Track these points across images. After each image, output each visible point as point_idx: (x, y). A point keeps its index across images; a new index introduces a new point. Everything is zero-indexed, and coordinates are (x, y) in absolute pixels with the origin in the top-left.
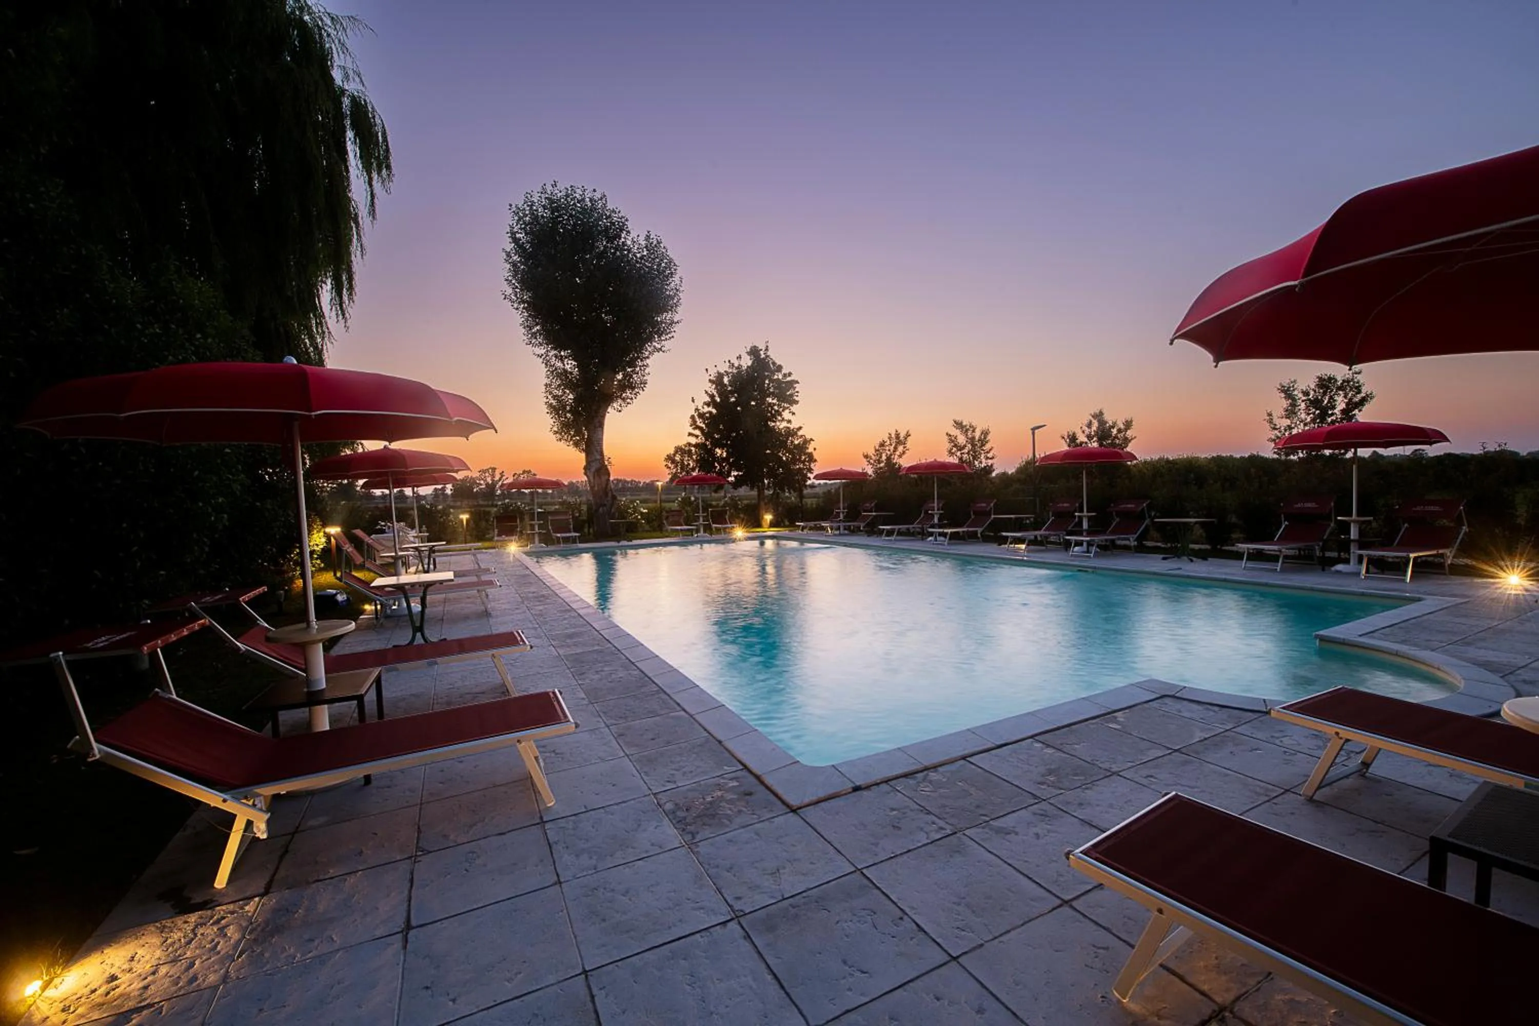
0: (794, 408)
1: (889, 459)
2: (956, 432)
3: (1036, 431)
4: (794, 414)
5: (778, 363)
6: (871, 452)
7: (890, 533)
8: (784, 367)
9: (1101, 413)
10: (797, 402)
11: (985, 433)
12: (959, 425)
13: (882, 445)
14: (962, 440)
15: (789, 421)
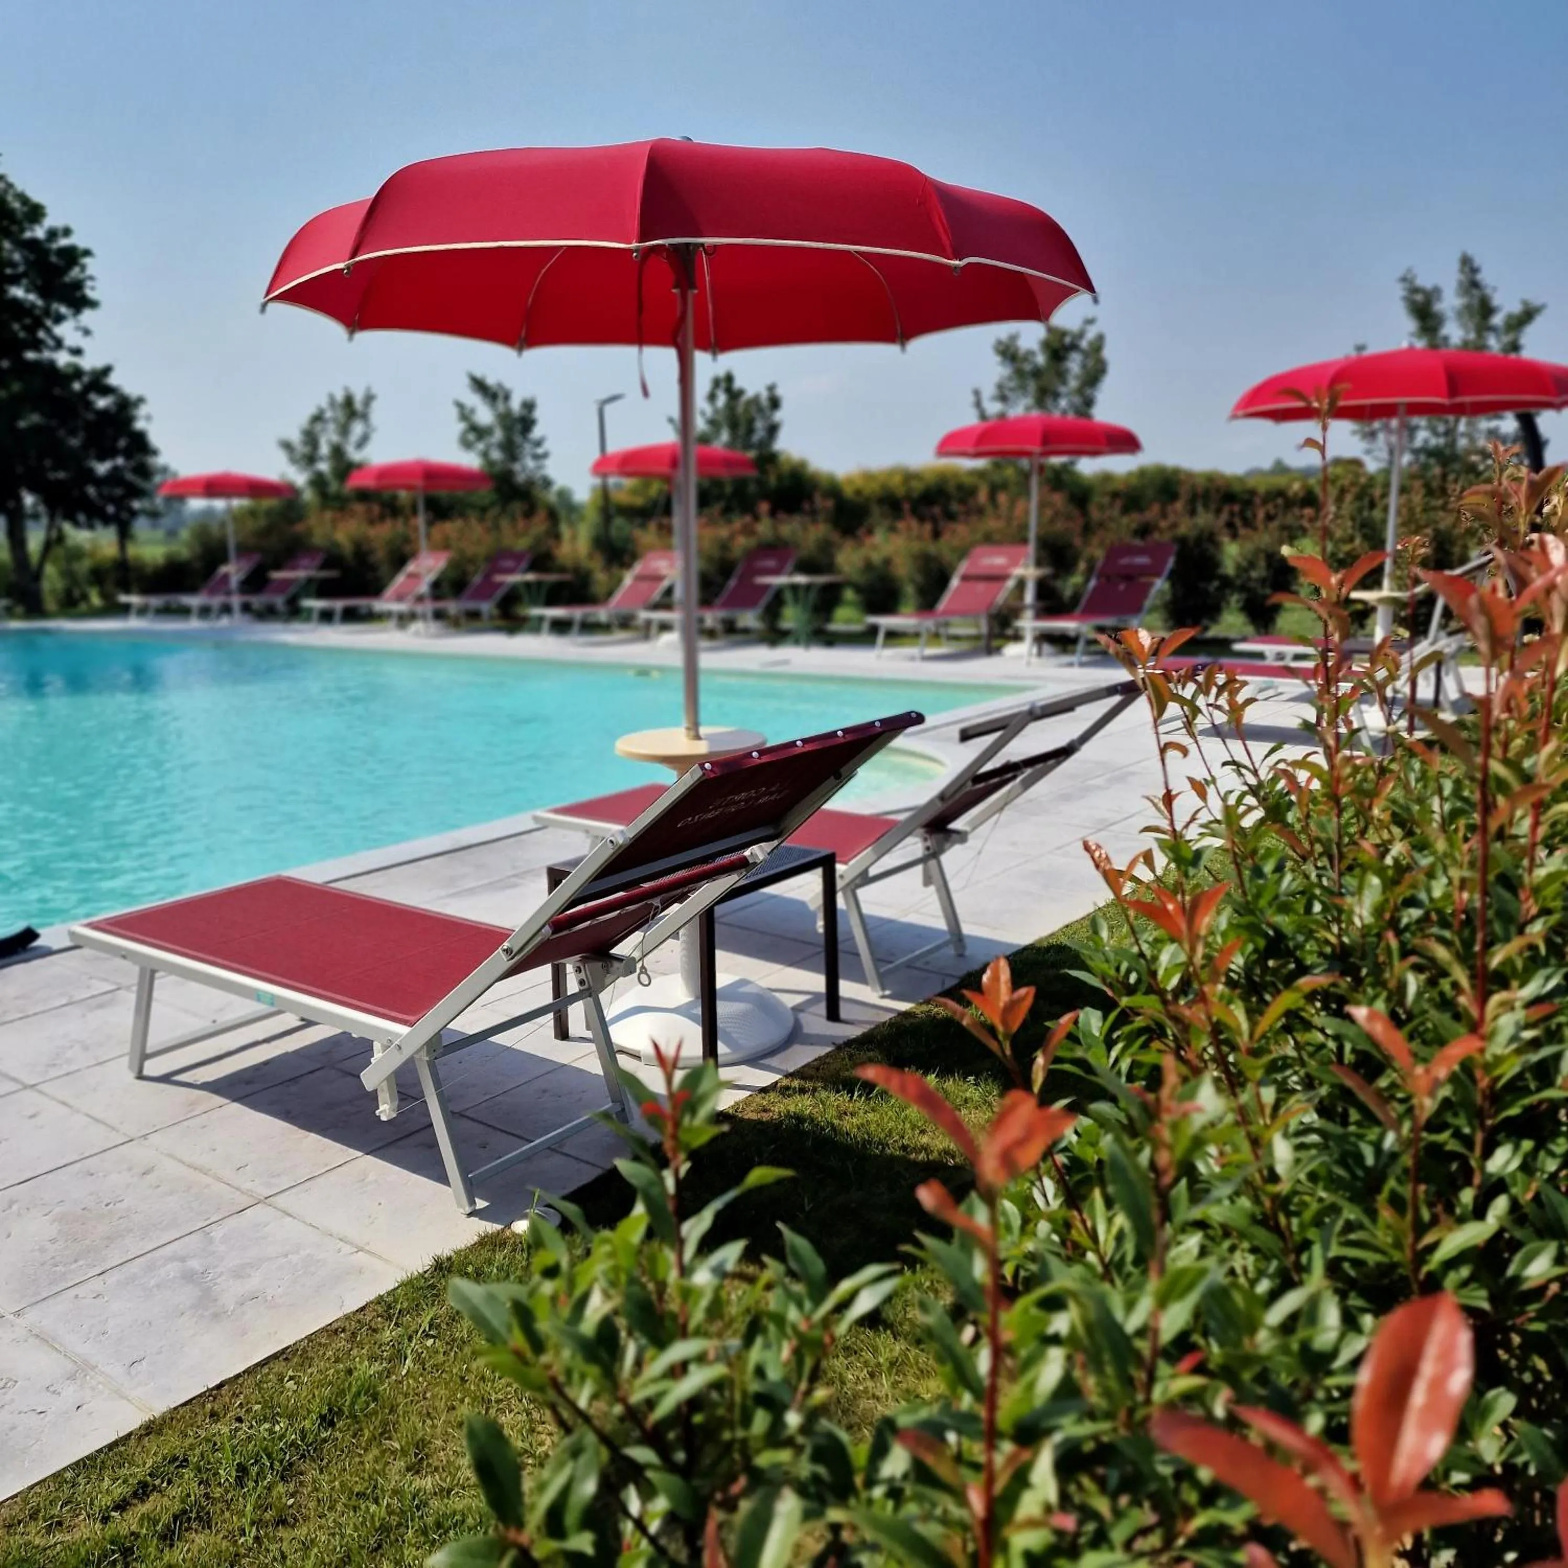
0: (87, 317)
1: (338, 452)
2: (474, 400)
3: (608, 409)
4: (87, 332)
5: (36, 197)
6: (295, 437)
7: (326, 617)
8: (48, 210)
9: (729, 378)
10: (93, 304)
11: (529, 406)
12: (480, 386)
13: (318, 418)
14: (485, 415)
15: (77, 352)
